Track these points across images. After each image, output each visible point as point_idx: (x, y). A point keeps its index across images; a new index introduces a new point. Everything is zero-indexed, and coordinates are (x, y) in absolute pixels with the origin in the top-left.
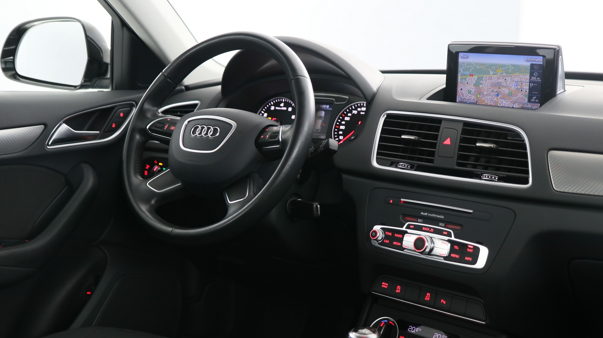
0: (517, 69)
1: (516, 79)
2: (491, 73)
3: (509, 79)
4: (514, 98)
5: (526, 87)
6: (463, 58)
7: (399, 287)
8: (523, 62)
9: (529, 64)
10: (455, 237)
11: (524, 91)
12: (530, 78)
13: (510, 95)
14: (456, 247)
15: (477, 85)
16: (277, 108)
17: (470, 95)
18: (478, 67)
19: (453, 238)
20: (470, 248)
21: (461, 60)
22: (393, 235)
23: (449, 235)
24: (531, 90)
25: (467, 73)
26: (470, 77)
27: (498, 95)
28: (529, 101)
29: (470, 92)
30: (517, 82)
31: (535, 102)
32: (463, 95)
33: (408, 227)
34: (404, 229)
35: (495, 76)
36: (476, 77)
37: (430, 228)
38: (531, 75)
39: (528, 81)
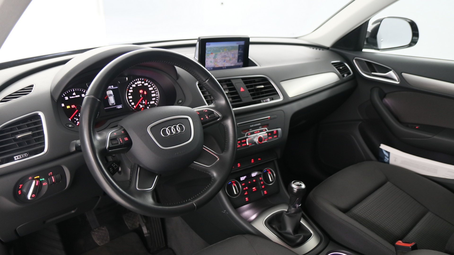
0: (233, 48)
1: (232, 53)
2: (221, 51)
3: (229, 53)
4: (231, 62)
5: (237, 56)
6: (208, 45)
7: (239, 164)
8: (235, 44)
9: (238, 45)
10: (269, 130)
11: (236, 58)
12: (238, 51)
13: (230, 60)
14: (269, 134)
15: (215, 58)
16: (71, 97)
17: (211, 63)
18: (215, 49)
19: (268, 131)
20: (274, 132)
21: (207, 46)
22: (241, 141)
23: (266, 130)
24: (239, 57)
25: (210, 52)
26: (211, 55)
27: (224, 61)
28: (238, 62)
29: (211, 62)
30: (233, 54)
31: (240, 62)
32: (208, 64)
33: (247, 135)
34: (246, 136)
35: (223, 53)
36: (214, 54)
37: (257, 131)
38: (239, 50)
39: (237, 53)
